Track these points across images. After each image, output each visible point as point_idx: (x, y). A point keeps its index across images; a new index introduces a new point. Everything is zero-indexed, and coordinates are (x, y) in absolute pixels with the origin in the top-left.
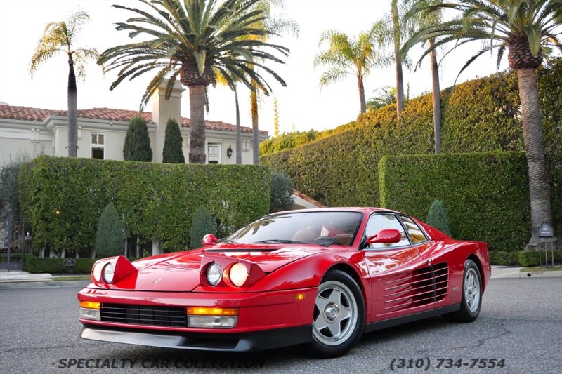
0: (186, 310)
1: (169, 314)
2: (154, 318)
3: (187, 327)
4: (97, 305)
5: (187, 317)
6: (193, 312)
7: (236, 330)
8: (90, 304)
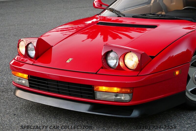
0: (93, 88)
1: (81, 89)
2: (69, 91)
3: (94, 99)
4: (26, 76)
5: (94, 93)
6: (98, 89)
7: (131, 103)
8: (20, 74)
